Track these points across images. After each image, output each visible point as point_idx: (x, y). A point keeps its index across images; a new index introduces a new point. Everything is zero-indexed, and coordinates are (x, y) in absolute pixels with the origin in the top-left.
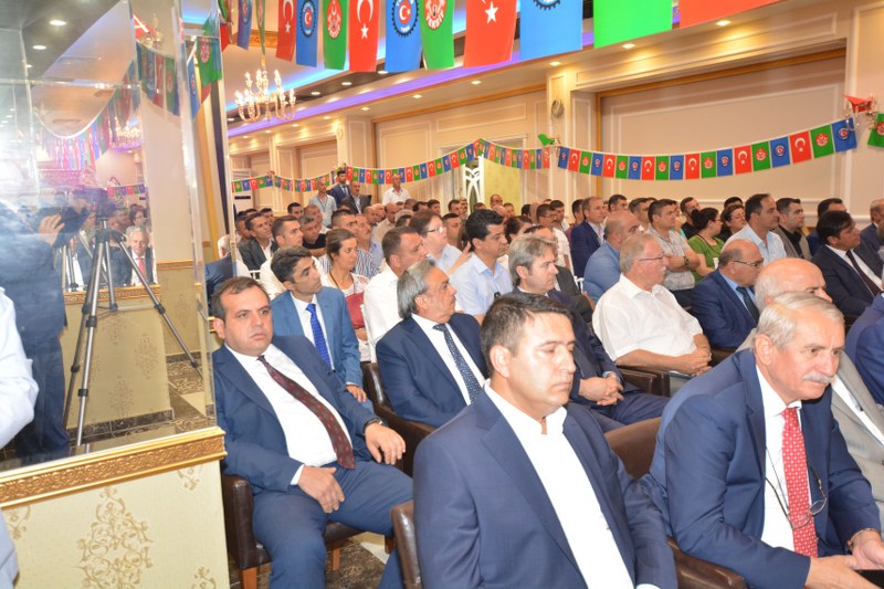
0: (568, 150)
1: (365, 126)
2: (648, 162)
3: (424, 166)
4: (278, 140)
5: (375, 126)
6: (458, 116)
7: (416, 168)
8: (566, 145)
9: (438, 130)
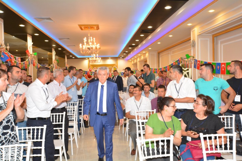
0: (196, 60)
1: (156, 54)
2: (223, 65)
3: (166, 67)
4: (138, 59)
5: (159, 53)
6: (176, 49)
7: (164, 68)
8: (196, 59)
9: (172, 55)
